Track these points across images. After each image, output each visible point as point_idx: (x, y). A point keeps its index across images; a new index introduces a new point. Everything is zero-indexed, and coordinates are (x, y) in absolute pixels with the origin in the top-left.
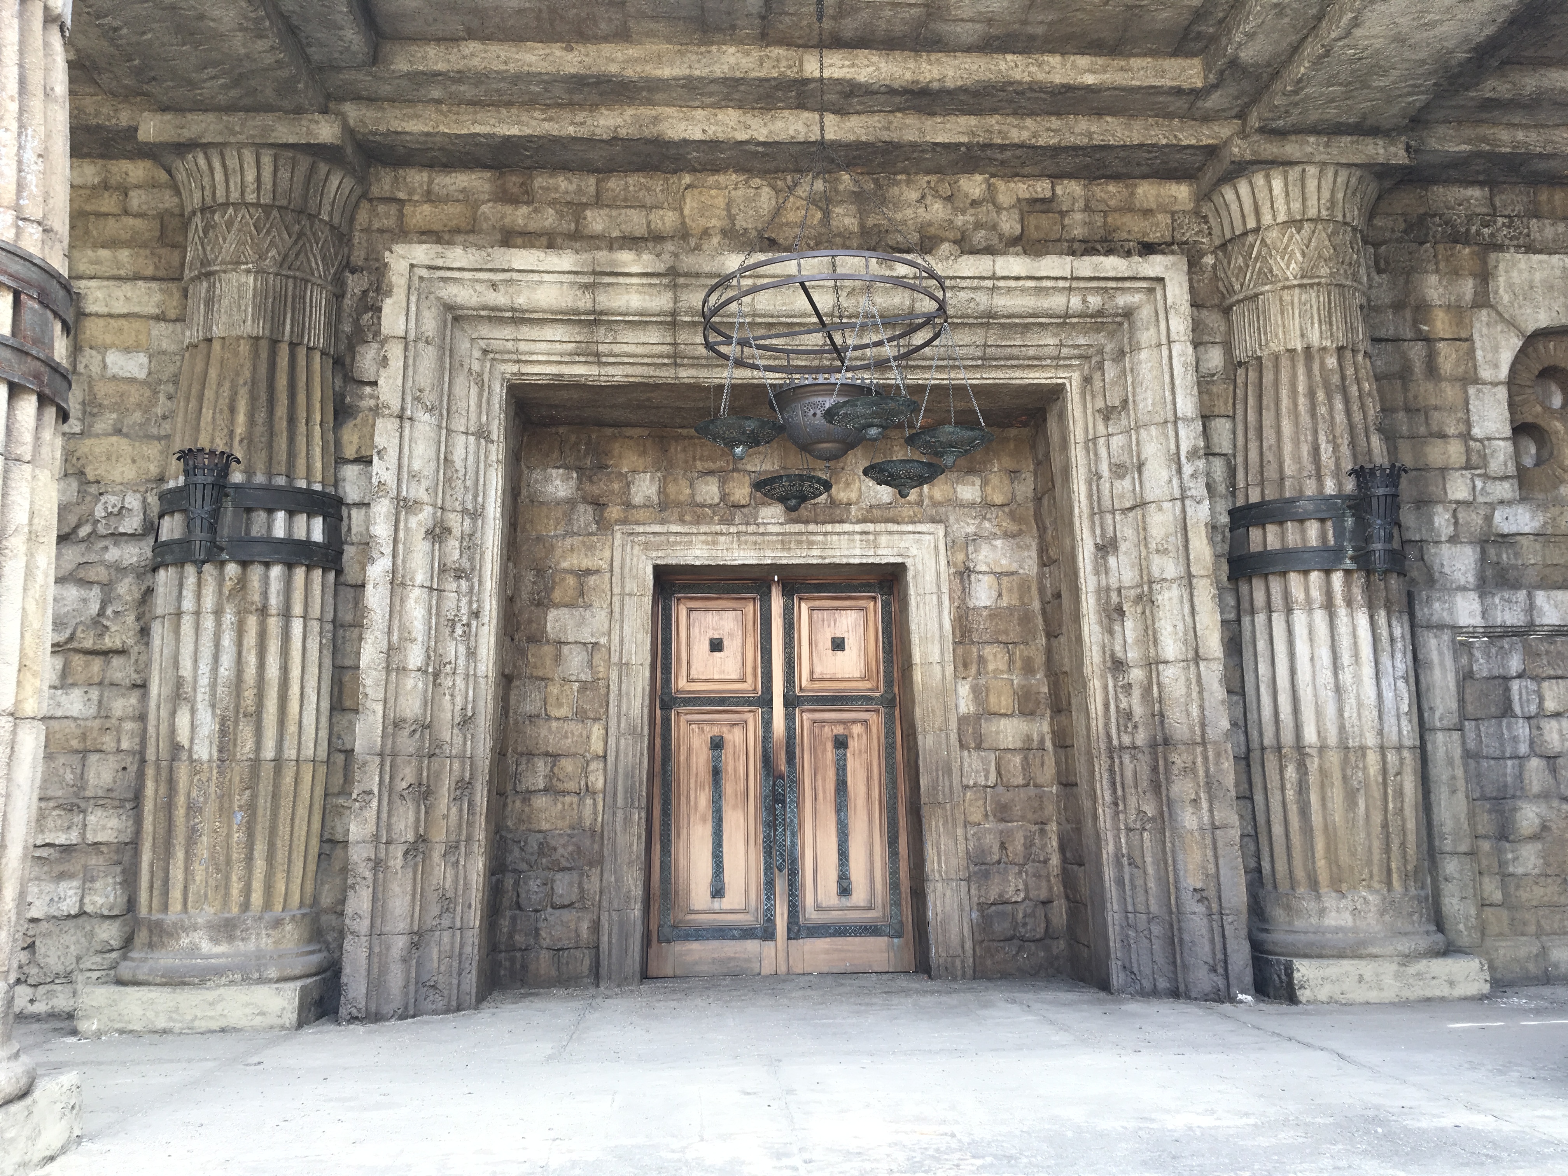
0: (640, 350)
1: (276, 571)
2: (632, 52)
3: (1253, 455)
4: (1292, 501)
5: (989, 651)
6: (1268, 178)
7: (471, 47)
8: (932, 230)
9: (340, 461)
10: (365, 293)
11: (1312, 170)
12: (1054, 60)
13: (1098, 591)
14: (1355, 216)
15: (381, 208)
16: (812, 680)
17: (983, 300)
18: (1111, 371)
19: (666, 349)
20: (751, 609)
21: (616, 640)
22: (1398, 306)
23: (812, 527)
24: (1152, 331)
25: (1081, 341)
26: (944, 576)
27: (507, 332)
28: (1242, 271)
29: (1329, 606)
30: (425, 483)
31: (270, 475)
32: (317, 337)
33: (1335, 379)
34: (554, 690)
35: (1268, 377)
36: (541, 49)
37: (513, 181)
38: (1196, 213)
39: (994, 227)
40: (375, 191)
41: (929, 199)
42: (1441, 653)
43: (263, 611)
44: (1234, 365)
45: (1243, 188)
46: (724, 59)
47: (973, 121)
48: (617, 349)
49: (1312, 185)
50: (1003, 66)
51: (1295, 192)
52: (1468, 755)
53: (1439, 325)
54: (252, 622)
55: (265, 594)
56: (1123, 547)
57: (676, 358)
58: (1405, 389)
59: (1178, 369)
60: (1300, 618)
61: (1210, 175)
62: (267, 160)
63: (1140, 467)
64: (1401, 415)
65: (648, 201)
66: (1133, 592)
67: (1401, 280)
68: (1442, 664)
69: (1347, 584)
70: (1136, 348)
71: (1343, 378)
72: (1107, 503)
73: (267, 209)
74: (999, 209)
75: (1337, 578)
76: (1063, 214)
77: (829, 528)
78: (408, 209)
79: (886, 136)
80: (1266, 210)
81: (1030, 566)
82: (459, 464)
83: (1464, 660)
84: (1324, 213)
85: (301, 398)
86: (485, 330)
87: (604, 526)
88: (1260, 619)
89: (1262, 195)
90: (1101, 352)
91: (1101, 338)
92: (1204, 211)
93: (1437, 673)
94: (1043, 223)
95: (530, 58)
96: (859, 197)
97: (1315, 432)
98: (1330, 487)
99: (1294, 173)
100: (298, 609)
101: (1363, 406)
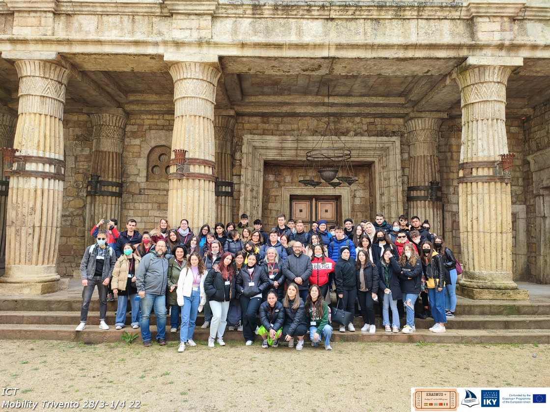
0: (290, 154)
1: (223, 197)
2: (291, 97)
3: (412, 177)
4: (419, 186)
5: (358, 213)
6: (418, 120)
7: (260, 97)
8: (349, 129)
9: (233, 175)
10: (237, 142)
11: (427, 119)
12: (374, 98)
13: (380, 203)
14: (436, 128)
15: (239, 125)
16: (321, 218)
17: (359, 145)
18: (384, 159)
19: (295, 154)
20: (308, 203)
21: (282, 210)
22: (446, 145)
23: (322, 188)
24: (393, 152)
25: (379, 153)
26: (349, 198)
27: (265, 151)
28: (412, 138)
29: (425, 208)
30: (250, 181)
31: (222, 179)
32: (229, 152)
33: (429, 162)
34: (270, 219)
35: (416, 161)
36: (273, 97)
37: (265, 119)
38: (404, 125)
39: (362, 128)
40: (238, 121)
41: (349, 122)
42: (449, 216)
43: (221, 205)
44: (410, 157)
45: (413, 121)
46: (309, 98)
47: (358, 108)
48: (285, 154)
49: (427, 122)
50: (364, 99)
51: (423, 123)
52: (453, 237)
53: (454, 149)
54: (220, 207)
55: (221, 202)
56: (385, 195)
57: (297, 156)
58: (446, 162)
59: (397, 160)
60: (419, 210)
61: (407, 118)
62: (220, 118)
63: (389, 179)
64: (445, 168)
65: (292, 123)
66: (387, 204)
67: (447, 139)
68: (449, 219)
69: (429, 203)
70: (389, 155)
71: (431, 161)
72: (382, 186)
73: (220, 127)
74: (363, 124)
75: (427, 202)
76: (376, 125)
77: (326, 188)
78: (245, 125)
79: (340, 111)
80: (417, 126)
81: (368, 196)
82: (255, 177)
83: (454, 218)
84: (429, 128)
85: (227, 164)
86: (260, 150)
87: (280, 187)
88: (412, 209)
89: (417, 123)
90: (382, 155)
91: (383, 152)
92: (406, 125)
93: (448, 221)
94: (372, 127)
95: (271, 99)
96: (334, 122)
97: (425, 172)
98: (427, 184)
99: (423, 119)
100: (227, 204)
101: (435, 168)
